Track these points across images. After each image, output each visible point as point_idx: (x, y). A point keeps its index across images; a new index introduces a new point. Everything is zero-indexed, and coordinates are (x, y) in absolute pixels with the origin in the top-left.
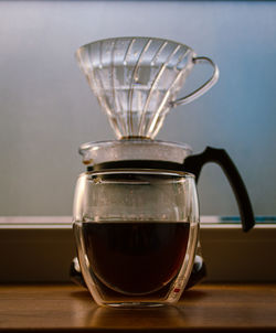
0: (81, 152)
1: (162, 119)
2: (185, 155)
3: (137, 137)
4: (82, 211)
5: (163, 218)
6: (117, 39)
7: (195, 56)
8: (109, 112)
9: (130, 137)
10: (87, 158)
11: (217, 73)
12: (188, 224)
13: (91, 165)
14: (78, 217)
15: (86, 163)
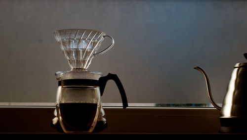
0: (56, 75)
1: (90, 61)
2: (100, 76)
3: (80, 69)
4: (59, 100)
5: (87, 102)
6: (72, 30)
7: (105, 35)
8: (68, 58)
9: (77, 69)
10: (58, 77)
11: (113, 42)
12: (97, 104)
13: (60, 80)
14: (58, 102)
15: (58, 79)
